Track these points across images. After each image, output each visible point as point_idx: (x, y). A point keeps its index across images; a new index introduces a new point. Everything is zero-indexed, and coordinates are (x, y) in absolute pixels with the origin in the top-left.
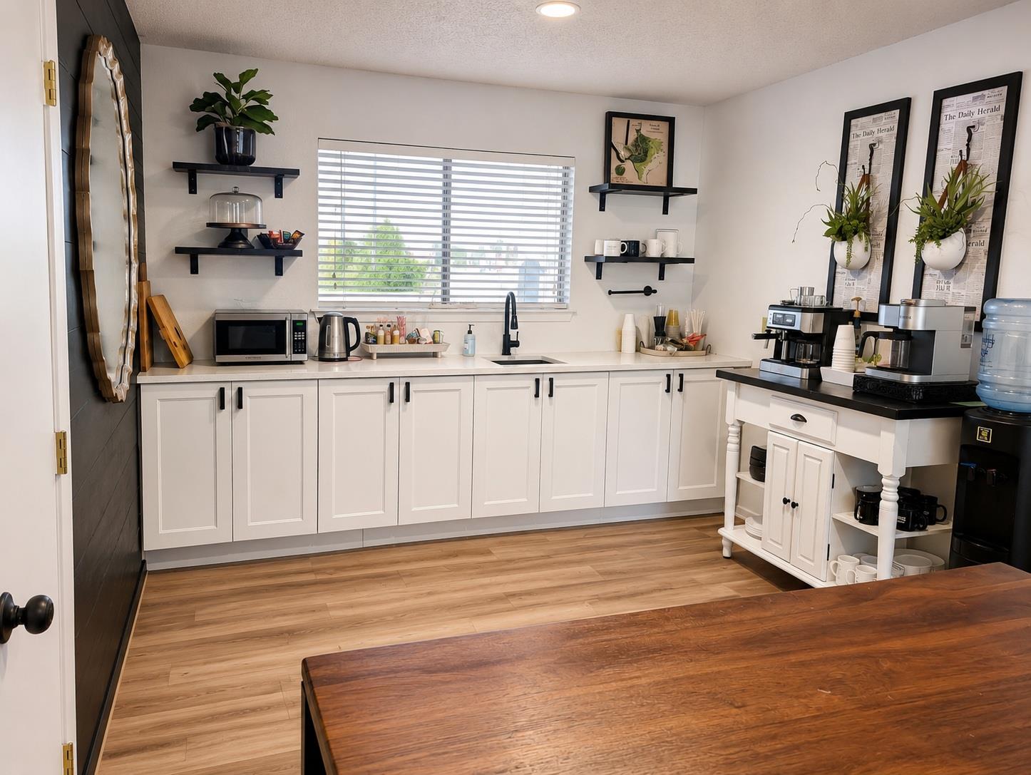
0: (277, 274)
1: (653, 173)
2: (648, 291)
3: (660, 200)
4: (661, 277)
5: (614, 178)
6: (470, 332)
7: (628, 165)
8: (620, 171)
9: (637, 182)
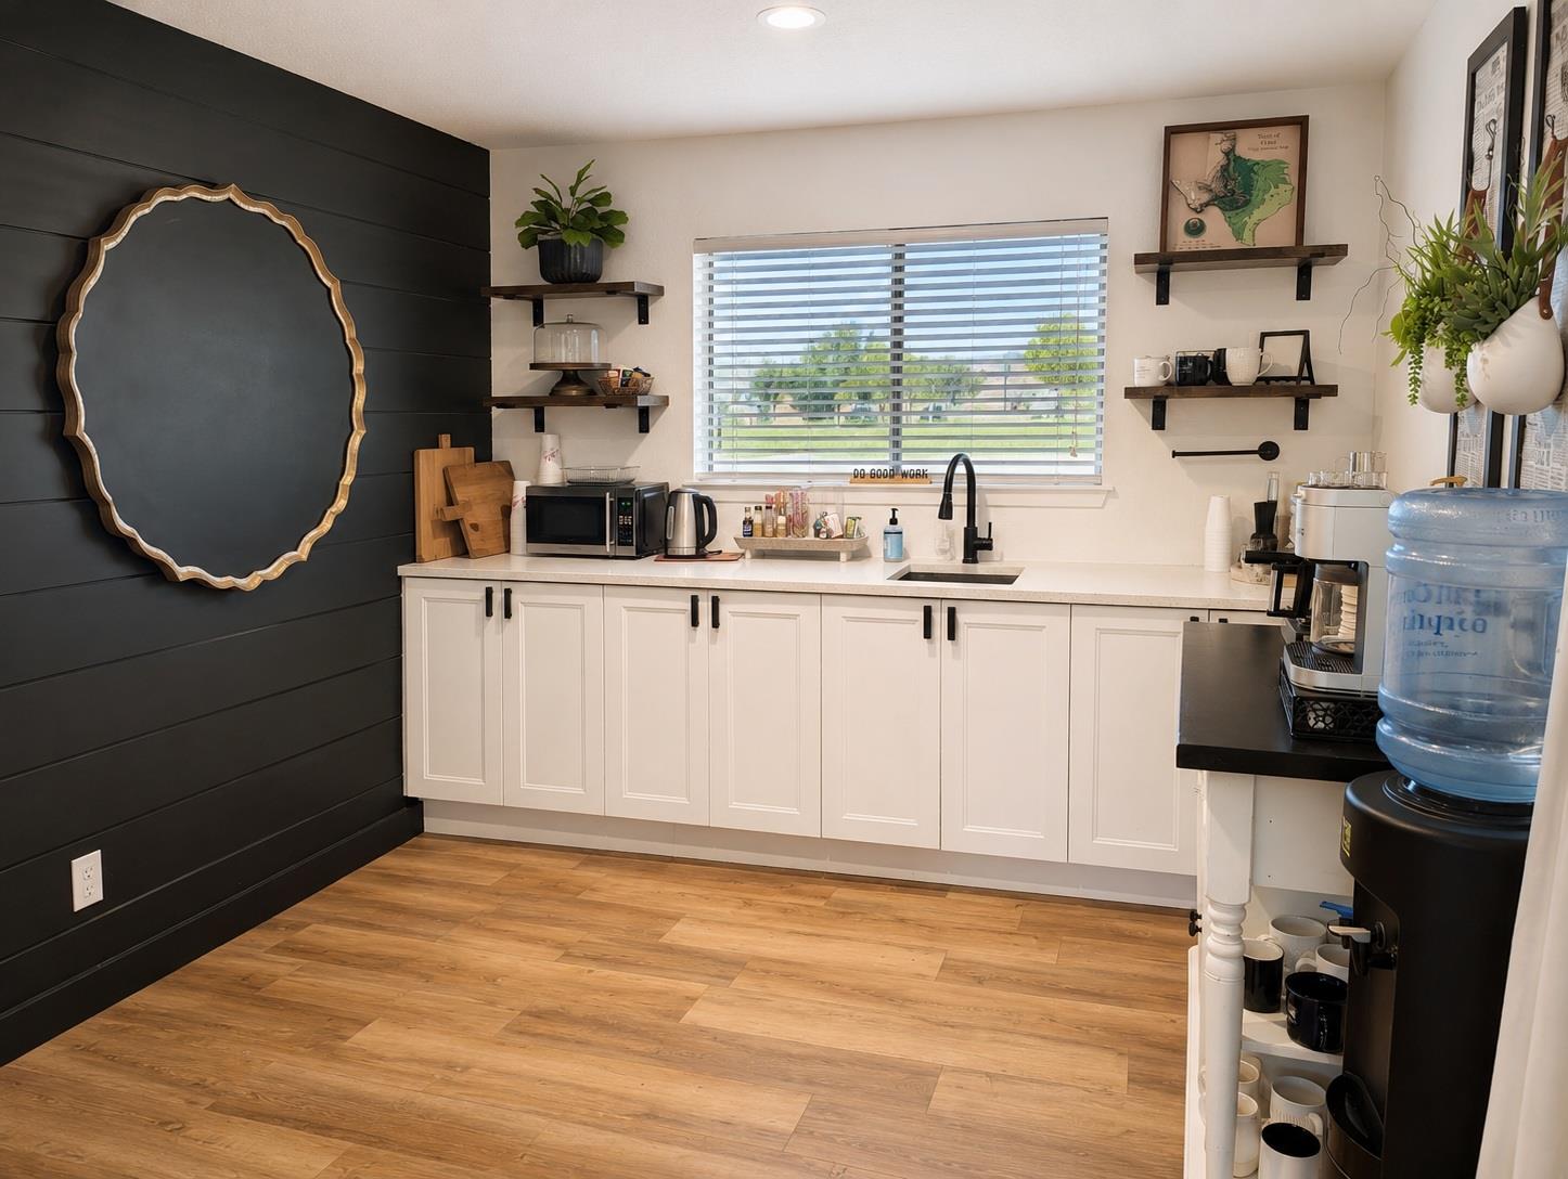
0: (641, 431)
1: (1270, 225)
2: (1269, 451)
3: (1290, 275)
4: (1301, 423)
5: (1182, 243)
6: (894, 521)
7: (1214, 218)
8: (1195, 229)
9: (1230, 244)
